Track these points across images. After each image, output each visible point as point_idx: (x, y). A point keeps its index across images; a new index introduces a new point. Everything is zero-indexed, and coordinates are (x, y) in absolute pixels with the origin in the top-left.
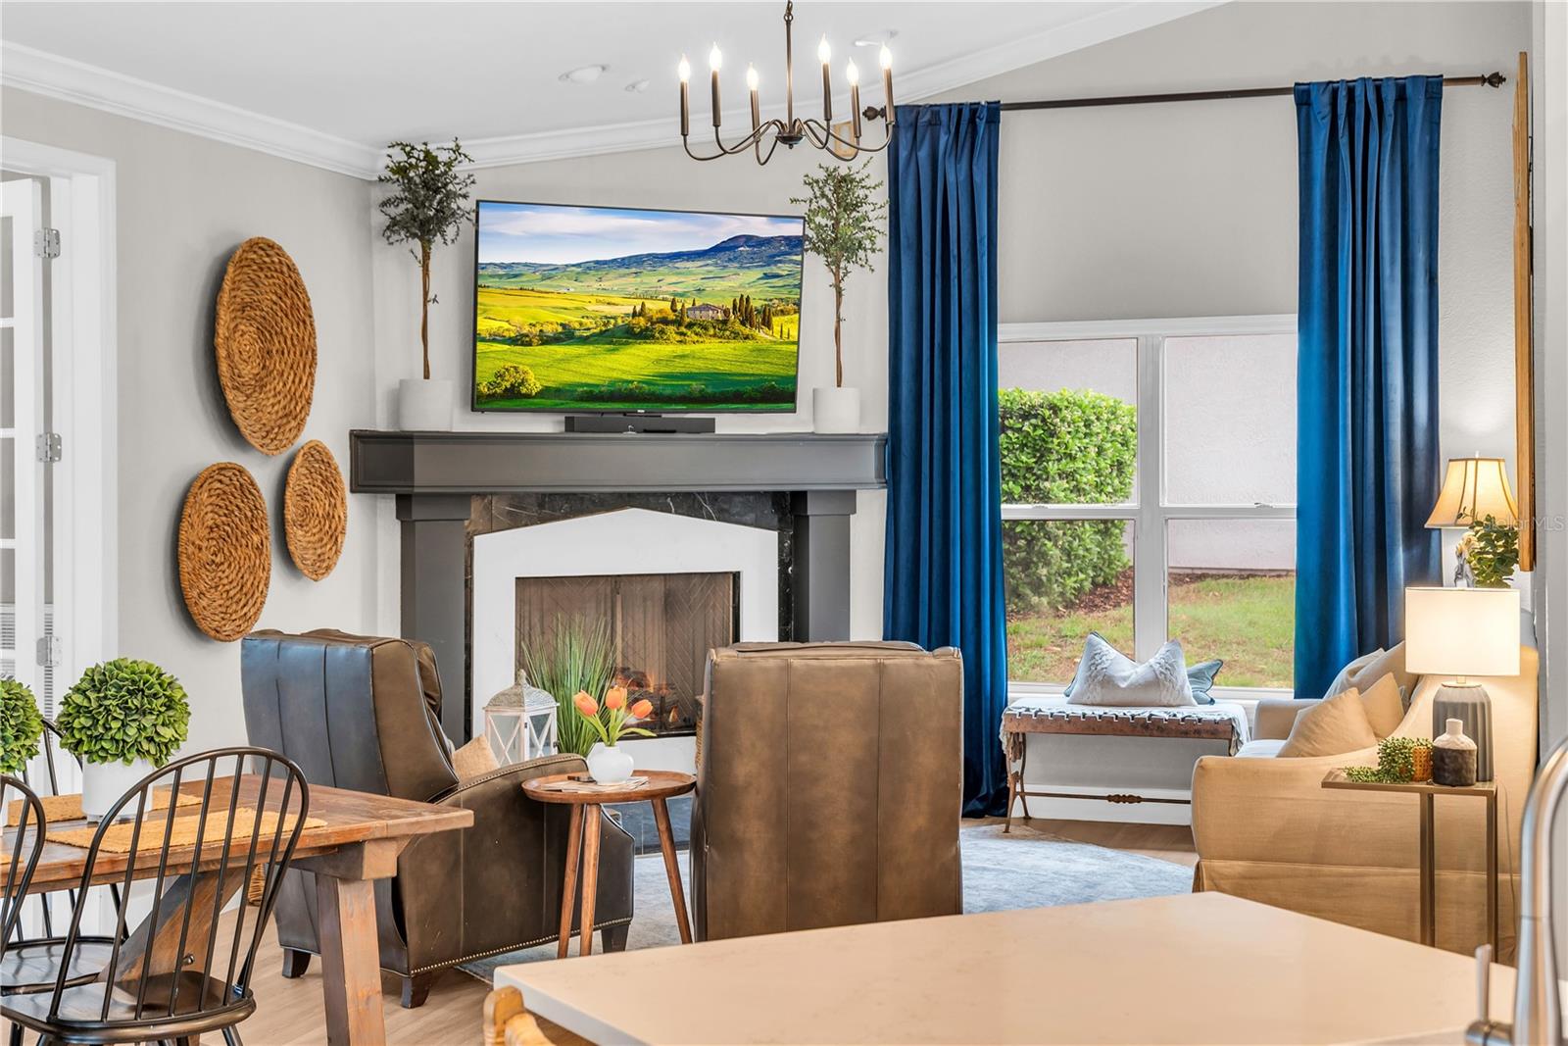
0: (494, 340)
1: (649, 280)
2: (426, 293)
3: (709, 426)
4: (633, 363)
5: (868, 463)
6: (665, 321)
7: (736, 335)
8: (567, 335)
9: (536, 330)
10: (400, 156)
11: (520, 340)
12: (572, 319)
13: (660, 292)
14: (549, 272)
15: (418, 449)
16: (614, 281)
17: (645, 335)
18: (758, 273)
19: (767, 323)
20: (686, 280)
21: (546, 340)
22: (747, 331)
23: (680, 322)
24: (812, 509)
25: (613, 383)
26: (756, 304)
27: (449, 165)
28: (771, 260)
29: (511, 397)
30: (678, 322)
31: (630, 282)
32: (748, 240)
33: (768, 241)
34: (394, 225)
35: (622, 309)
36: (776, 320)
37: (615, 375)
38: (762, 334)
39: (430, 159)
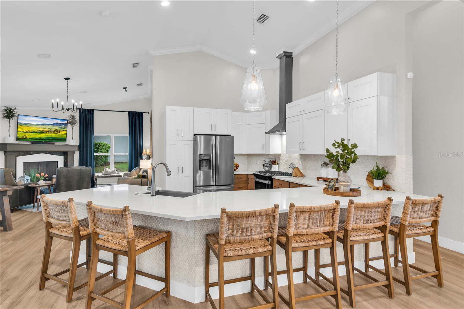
0: (23, 132)
1: (45, 126)
2: (9, 126)
3: (54, 144)
4: (42, 136)
5: (77, 148)
6: (47, 131)
7: (55, 133)
8: (33, 132)
9: (29, 131)
10: (5, 108)
11: (27, 132)
12: (34, 130)
13: (46, 128)
14: (31, 125)
15: (8, 146)
16: (40, 126)
17: (44, 133)
18: (59, 127)
19: (59, 132)
20: (50, 127)
21: (30, 132)
22: (57, 133)
23: (49, 131)
24: (69, 154)
25: (39, 138)
26: (58, 130)
27: (14, 110)
28: (60, 126)
29: (25, 139)
30: (48, 131)
31: (42, 126)
32: (58, 123)
33: (60, 124)
34: (4, 117)
35: (41, 130)
36: (60, 132)
37: (40, 137)
38: (59, 133)
39: (11, 109)
